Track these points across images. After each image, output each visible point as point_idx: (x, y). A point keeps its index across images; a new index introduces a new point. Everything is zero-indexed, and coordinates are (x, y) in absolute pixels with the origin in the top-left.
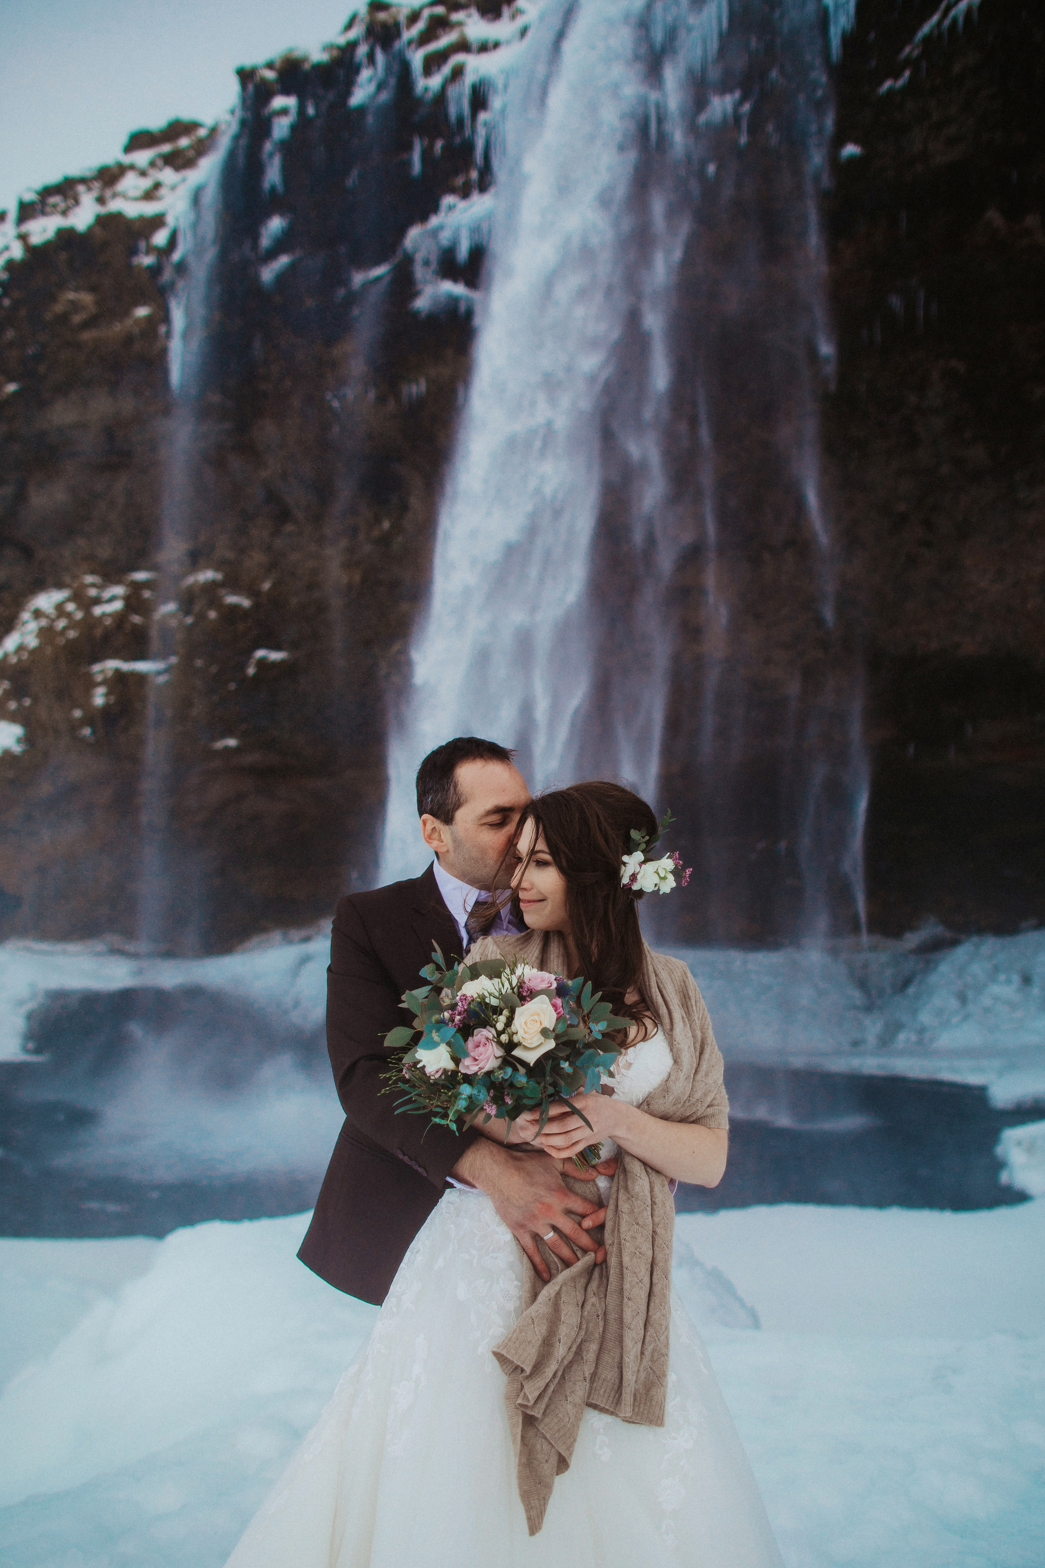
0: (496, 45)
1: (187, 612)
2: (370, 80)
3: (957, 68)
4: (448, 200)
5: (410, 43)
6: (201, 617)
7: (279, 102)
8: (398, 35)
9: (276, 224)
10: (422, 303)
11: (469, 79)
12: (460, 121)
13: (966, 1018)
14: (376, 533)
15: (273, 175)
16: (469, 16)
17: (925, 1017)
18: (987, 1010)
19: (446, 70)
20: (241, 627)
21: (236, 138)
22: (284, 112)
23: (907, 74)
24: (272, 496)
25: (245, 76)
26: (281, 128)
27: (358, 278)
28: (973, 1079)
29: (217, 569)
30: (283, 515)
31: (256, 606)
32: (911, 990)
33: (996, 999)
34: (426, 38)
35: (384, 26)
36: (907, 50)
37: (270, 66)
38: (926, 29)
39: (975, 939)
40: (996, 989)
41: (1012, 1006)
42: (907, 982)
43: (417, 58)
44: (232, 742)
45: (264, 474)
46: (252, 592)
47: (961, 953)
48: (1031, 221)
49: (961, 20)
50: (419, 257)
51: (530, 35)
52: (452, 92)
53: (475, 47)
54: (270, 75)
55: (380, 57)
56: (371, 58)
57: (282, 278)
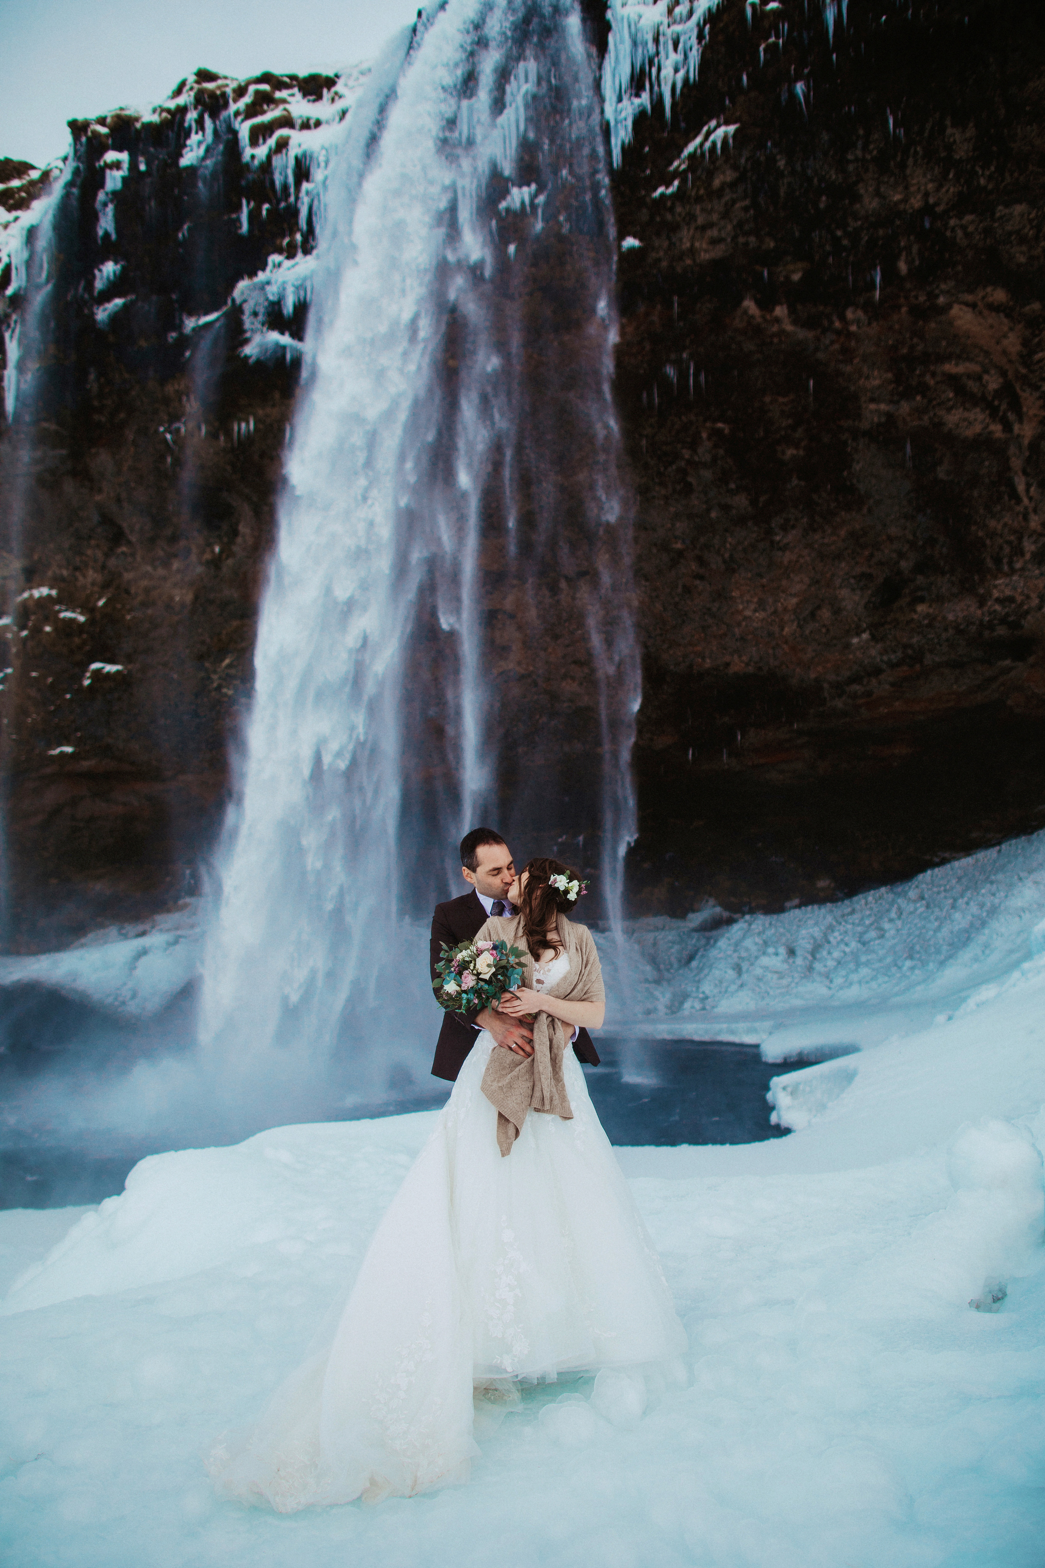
0: (318, 124)
1: (23, 627)
2: (200, 143)
3: (717, 183)
4: (274, 258)
5: (237, 114)
6: (37, 631)
7: (111, 156)
8: (226, 105)
9: (110, 268)
10: (250, 350)
11: (293, 151)
12: (285, 187)
13: (742, 986)
14: (207, 556)
15: (107, 223)
16: (293, 95)
17: (707, 987)
18: (759, 979)
19: (272, 142)
20: (77, 640)
21: (70, 185)
22: (117, 165)
23: (676, 183)
24: (107, 520)
25: (78, 128)
26: (114, 180)
27: (190, 324)
28: (749, 1039)
29: (51, 587)
30: (117, 537)
31: (91, 622)
32: (694, 964)
33: (766, 968)
34: (252, 111)
35: (212, 94)
36: (676, 164)
37: (102, 121)
38: (691, 148)
39: (747, 917)
40: (765, 961)
41: (781, 975)
42: (691, 958)
43: (244, 129)
44: (69, 749)
45: (98, 498)
46: (87, 608)
47: (737, 929)
48: (780, 311)
49: (719, 145)
50: (248, 308)
51: (348, 116)
52: (277, 161)
53: (298, 123)
54: (104, 130)
55: (208, 123)
56: (200, 123)
57: (115, 318)
